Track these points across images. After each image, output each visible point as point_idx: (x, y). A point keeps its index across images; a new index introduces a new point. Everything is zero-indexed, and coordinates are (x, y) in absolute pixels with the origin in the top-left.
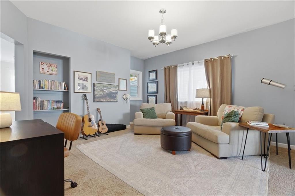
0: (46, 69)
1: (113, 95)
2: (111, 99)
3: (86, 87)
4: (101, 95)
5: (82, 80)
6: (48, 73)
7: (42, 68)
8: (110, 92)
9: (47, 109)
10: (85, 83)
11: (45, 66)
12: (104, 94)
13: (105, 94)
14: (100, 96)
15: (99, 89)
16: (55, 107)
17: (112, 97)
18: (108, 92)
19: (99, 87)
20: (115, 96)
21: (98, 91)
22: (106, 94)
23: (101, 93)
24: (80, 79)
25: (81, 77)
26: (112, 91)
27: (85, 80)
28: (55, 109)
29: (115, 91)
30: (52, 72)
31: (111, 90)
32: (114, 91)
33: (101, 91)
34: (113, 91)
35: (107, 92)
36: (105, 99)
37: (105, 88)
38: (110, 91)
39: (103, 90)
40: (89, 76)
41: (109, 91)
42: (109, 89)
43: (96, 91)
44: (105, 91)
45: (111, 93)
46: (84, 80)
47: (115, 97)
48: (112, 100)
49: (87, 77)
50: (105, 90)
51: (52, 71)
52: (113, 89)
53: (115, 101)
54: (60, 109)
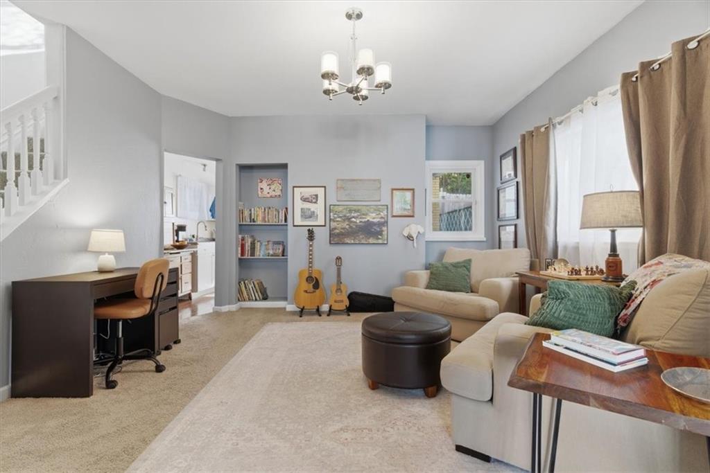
0: (266, 189)
1: (375, 227)
2: (369, 238)
3: (316, 215)
4: (344, 229)
5: (308, 202)
6: (269, 196)
7: (261, 189)
8: (365, 222)
9: (259, 255)
10: (312, 207)
11: (264, 185)
12: (351, 227)
13: (354, 227)
14: (342, 230)
15: (341, 217)
16: (271, 252)
17: (371, 231)
18: (361, 222)
19: (341, 212)
20: (378, 229)
21: (337, 221)
22: (356, 226)
23: (345, 225)
24: (305, 200)
25: (307, 195)
26: (371, 220)
27: (314, 201)
28: (272, 255)
29: (378, 220)
30: (274, 194)
31: (368, 219)
32: (376, 220)
33: (344, 220)
34: (374, 218)
35: (358, 221)
36: (355, 238)
37: (353, 215)
38: (366, 220)
39: (349, 219)
40: (320, 192)
41: (363, 220)
42: (364, 215)
43: (334, 221)
44: (353, 219)
45: (369, 225)
46: (311, 202)
47: (380, 233)
48: (371, 241)
49: (317, 196)
50: (353, 217)
51: (274, 191)
52: (374, 215)
53: (380, 241)
54: (278, 256)
